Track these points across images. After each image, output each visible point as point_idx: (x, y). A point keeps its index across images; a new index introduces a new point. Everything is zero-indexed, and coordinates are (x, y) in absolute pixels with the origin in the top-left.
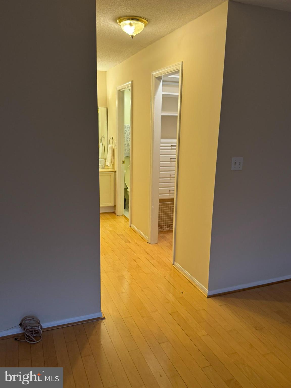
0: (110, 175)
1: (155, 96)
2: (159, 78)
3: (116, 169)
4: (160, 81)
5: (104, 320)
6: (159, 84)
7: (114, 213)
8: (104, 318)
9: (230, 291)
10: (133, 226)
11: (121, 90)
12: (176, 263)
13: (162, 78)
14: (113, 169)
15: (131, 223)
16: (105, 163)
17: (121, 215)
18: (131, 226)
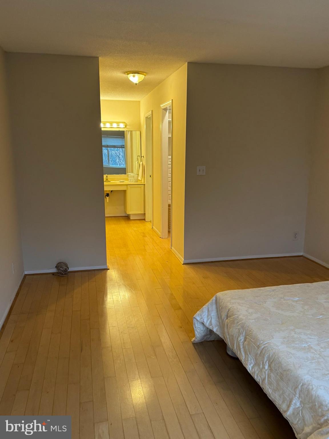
0: (141, 187)
1: (162, 123)
2: (165, 109)
3: (145, 183)
4: (167, 112)
5: (108, 270)
6: (165, 114)
7: (144, 219)
8: (109, 269)
9: (201, 262)
10: (154, 227)
11: (148, 117)
12: (172, 248)
13: (167, 109)
14: (144, 182)
15: (153, 225)
16: (138, 178)
17: (149, 221)
18: (153, 228)
